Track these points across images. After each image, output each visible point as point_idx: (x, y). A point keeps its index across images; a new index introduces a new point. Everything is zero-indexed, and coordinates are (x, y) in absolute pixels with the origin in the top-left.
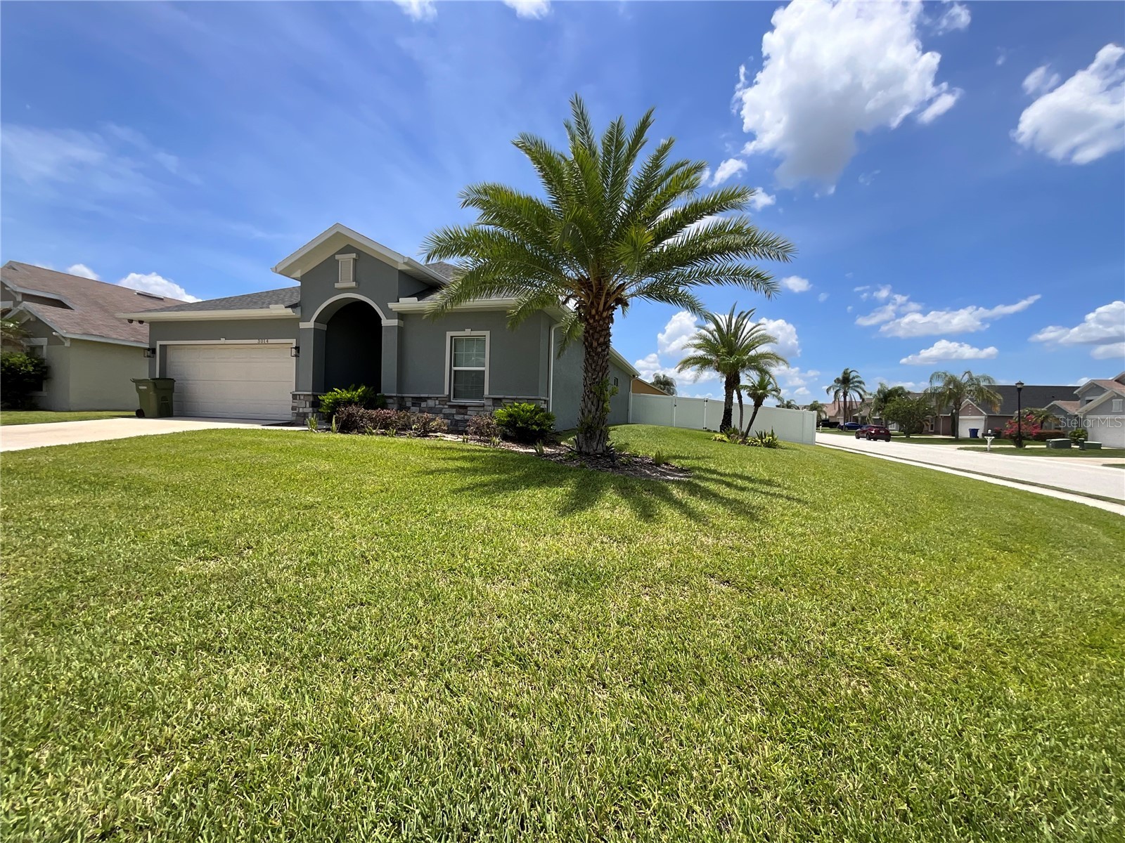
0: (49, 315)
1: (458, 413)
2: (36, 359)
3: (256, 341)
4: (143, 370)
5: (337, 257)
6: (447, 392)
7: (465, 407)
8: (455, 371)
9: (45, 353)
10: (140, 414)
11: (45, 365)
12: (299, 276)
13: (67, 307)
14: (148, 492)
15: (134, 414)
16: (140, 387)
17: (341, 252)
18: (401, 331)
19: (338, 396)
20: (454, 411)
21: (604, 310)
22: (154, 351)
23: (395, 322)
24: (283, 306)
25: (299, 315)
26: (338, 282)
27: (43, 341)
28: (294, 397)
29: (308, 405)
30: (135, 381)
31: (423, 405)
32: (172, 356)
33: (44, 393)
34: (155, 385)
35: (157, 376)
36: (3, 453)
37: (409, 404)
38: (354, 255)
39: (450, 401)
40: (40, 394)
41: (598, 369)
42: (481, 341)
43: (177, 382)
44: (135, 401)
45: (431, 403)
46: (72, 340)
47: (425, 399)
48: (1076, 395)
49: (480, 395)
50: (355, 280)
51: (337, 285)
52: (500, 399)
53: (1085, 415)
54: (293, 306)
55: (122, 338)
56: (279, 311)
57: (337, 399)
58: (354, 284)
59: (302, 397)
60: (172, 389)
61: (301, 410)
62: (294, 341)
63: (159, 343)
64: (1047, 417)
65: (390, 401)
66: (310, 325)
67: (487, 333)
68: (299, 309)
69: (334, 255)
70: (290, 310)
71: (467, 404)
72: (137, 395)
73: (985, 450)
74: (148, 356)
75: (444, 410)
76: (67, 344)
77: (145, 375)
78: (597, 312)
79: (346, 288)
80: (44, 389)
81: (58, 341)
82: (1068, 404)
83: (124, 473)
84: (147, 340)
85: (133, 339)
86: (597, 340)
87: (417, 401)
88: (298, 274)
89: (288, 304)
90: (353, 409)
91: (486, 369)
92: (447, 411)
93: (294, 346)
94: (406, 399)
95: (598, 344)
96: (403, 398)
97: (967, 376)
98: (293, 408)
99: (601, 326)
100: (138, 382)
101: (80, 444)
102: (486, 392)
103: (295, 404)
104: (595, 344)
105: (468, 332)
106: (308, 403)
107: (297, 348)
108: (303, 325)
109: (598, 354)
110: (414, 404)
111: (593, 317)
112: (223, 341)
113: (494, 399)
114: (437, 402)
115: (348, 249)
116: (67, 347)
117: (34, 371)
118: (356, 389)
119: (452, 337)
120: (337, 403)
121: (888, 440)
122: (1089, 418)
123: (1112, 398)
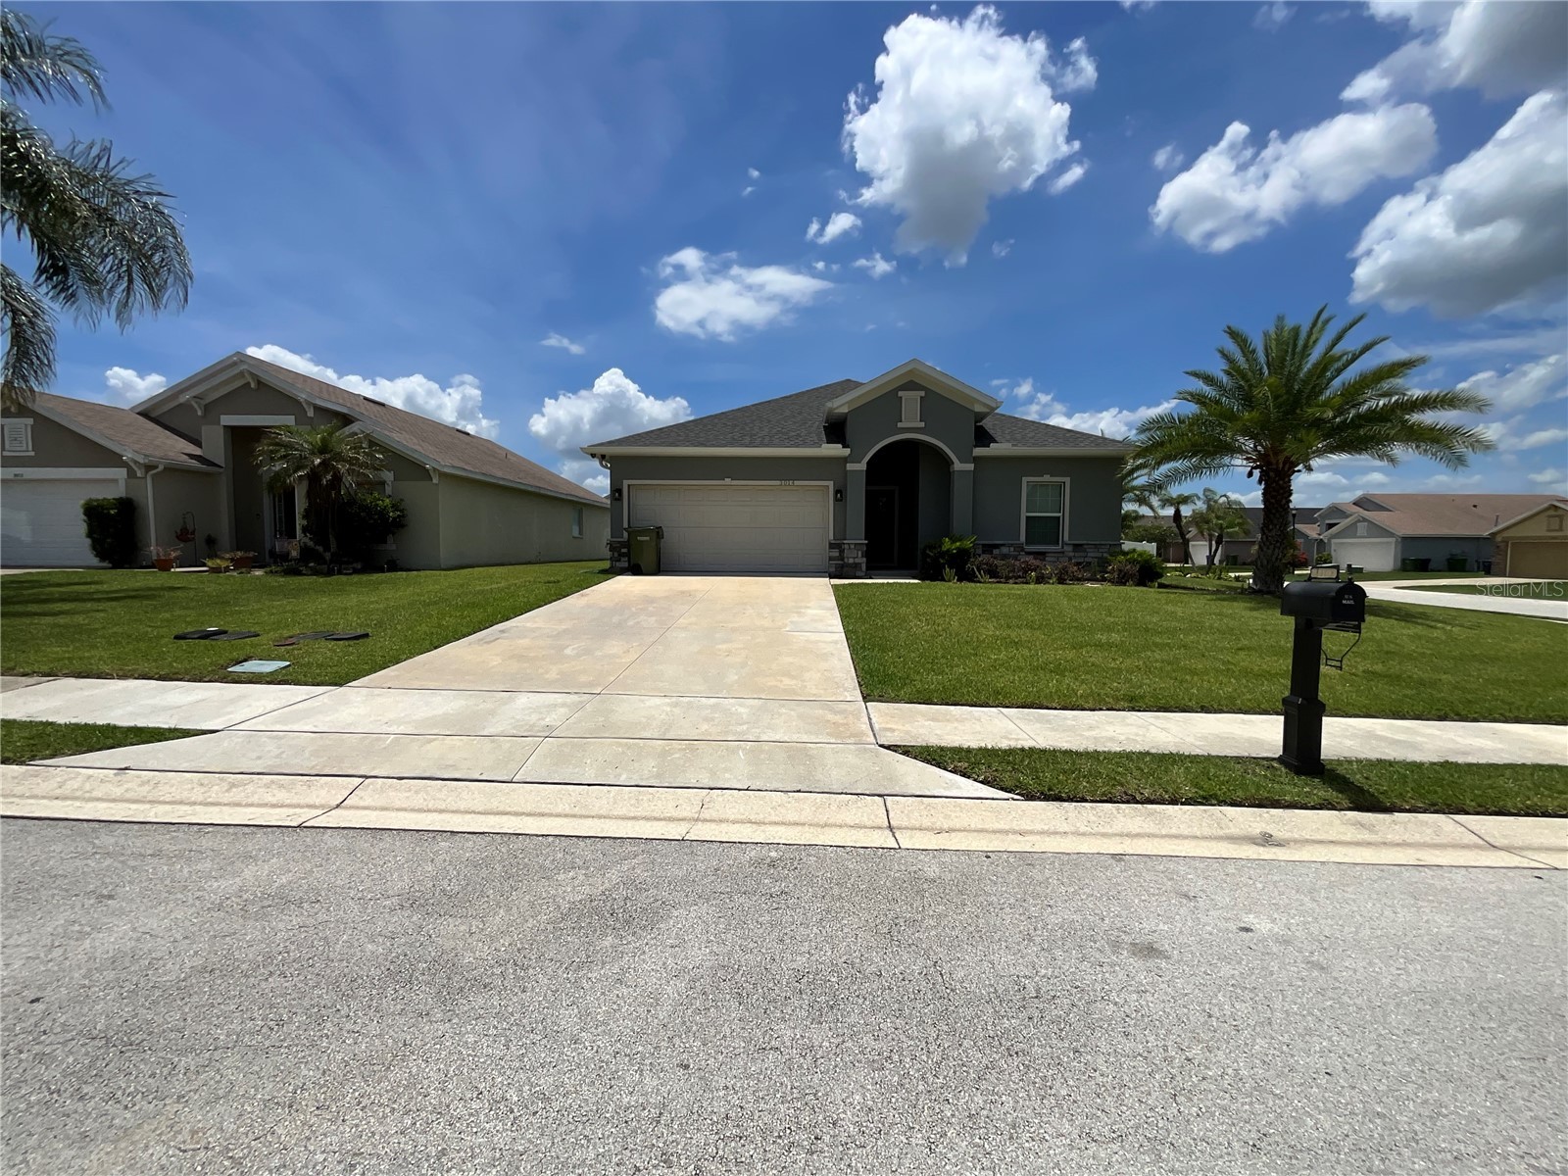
3: (778, 482)
5: (898, 393)
6: (1023, 539)
7: (1042, 554)
8: (1034, 517)
17: (903, 388)
18: (976, 476)
20: (1030, 558)
22: (620, 492)
23: (971, 467)
25: (846, 455)
26: (899, 421)
27: (387, 476)
28: (836, 545)
29: (860, 555)
31: (996, 552)
32: (641, 499)
33: (391, 547)
35: (627, 523)
38: (923, 393)
39: (1026, 548)
42: (1061, 486)
45: (1005, 550)
46: (441, 475)
47: (997, 546)
49: (1059, 541)
50: (922, 420)
51: (900, 425)
52: (1081, 545)
53: (1329, 540)
56: (832, 450)
58: (923, 424)
62: (831, 484)
63: (626, 482)
66: (862, 466)
67: (1067, 480)
69: (893, 392)
70: (847, 450)
71: (1045, 551)
75: (1018, 557)
76: (440, 481)
79: (911, 424)
80: (390, 540)
91: (1066, 515)
92: (1022, 558)
93: (833, 488)
102: (1066, 538)
103: (837, 554)
105: (1047, 478)
106: (860, 553)
107: (837, 492)
108: (850, 467)
112: (728, 481)
113: (1075, 545)
114: (1012, 549)
115: (914, 386)
116: (435, 484)
119: (1029, 483)
122: (1333, 541)
123: (1359, 521)
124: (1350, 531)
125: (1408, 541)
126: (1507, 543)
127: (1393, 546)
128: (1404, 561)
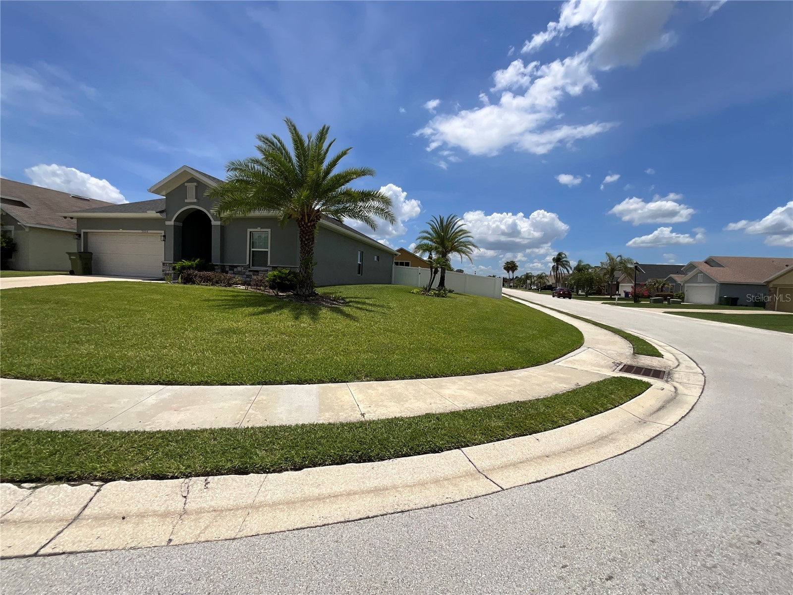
0: (15, 211)
1: (254, 275)
2: (8, 239)
3: (141, 231)
4: (73, 246)
5: (186, 184)
6: (248, 263)
7: (257, 271)
8: (253, 251)
9: (13, 235)
10: (72, 273)
11: (14, 242)
12: (165, 194)
13: (27, 207)
14: (67, 305)
15: (69, 273)
16: (72, 257)
17: (189, 181)
18: (222, 228)
19: (184, 264)
20: (251, 273)
21: (308, 222)
22: (80, 235)
23: (218, 223)
24: (155, 212)
25: (165, 217)
26: (187, 199)
27: (12, 228)
28: (164, 264)
29: (171, 269)
30: (68, 253)
31: (235, 270)
32: (92, 239)
33: (13, 260)
34: (80, 256)
35: (82, 251)
36: (1, 290)
37: (227, 269)
38: (195, 184)
39: (250, 268)
40: (10, 260)
41: (306, 252)
42: (266, 234)
43: (94, 254)
44: (69, 266)
45: (239, 269)
46: (30, 227)
47: (236, 267)
48: (682, 271)
49: (265, 265)
50: (196, 198)
51: (186, 201)
53: (684, 284)
54: (161, 212)
55: (62, 226)
56: (152, 214)
57: (184, 266)
58: (195, 201)
59: (168, 265)
60: (91, 259)
61: (167, 272)
62: (163, 232)
63: (83, 231)
64: (664, 284)
65: (216, 267)
66: (172, 223)
67: (269, 230)
68: (164, 214)
69: (184, 183)
70: (159, 214)
71: (258, 270)
72: (70, 261)
73: (614, 304)
74: (77, 239)
75: (246, 273)
76: (27, 230)
77: (75, 251)
78: (305, 223)
79: (191, 202)
80: (13, 257)
81: (21, 228)
82: (678, 277)
83: (56, 298)
84: (76, 228)
85: (69, 227)
86: (305, 237)
87: (232, 268)
88: (164, 193)
89: (159, 210)
90: (191, 271)
91: (269, 250)
92: (248, 273)
93: (163, 234)
94: (226, 267)
95: (306, 239)
96: (224, 266)
97: (619, 258)
98: (163, 271)
99: (307, 230)
100: (70, 254)
101: (35, 287)
102: (269, 263)
103: (164, 269)
104: (304, 239)
105: (259, 229)
107: (164, 236)
108: (168, 223)
109: (306, 244)
110: (230, 270)
111: (303, 226)
112: (121, 230)
113: (273, 267)
114: (243, 268)
115: (192, 180)
116: (27, 232)
117: (6, 246)
118: (194, 261)
119: (250, 232)
120: (183, 268)
121: (570, 298)
122: (686, 285)
123: (698, 273)
124: (693, 280)
125: (723, 286)
126: (776, 288)
127: (715, 288)
128: (720, 298)
